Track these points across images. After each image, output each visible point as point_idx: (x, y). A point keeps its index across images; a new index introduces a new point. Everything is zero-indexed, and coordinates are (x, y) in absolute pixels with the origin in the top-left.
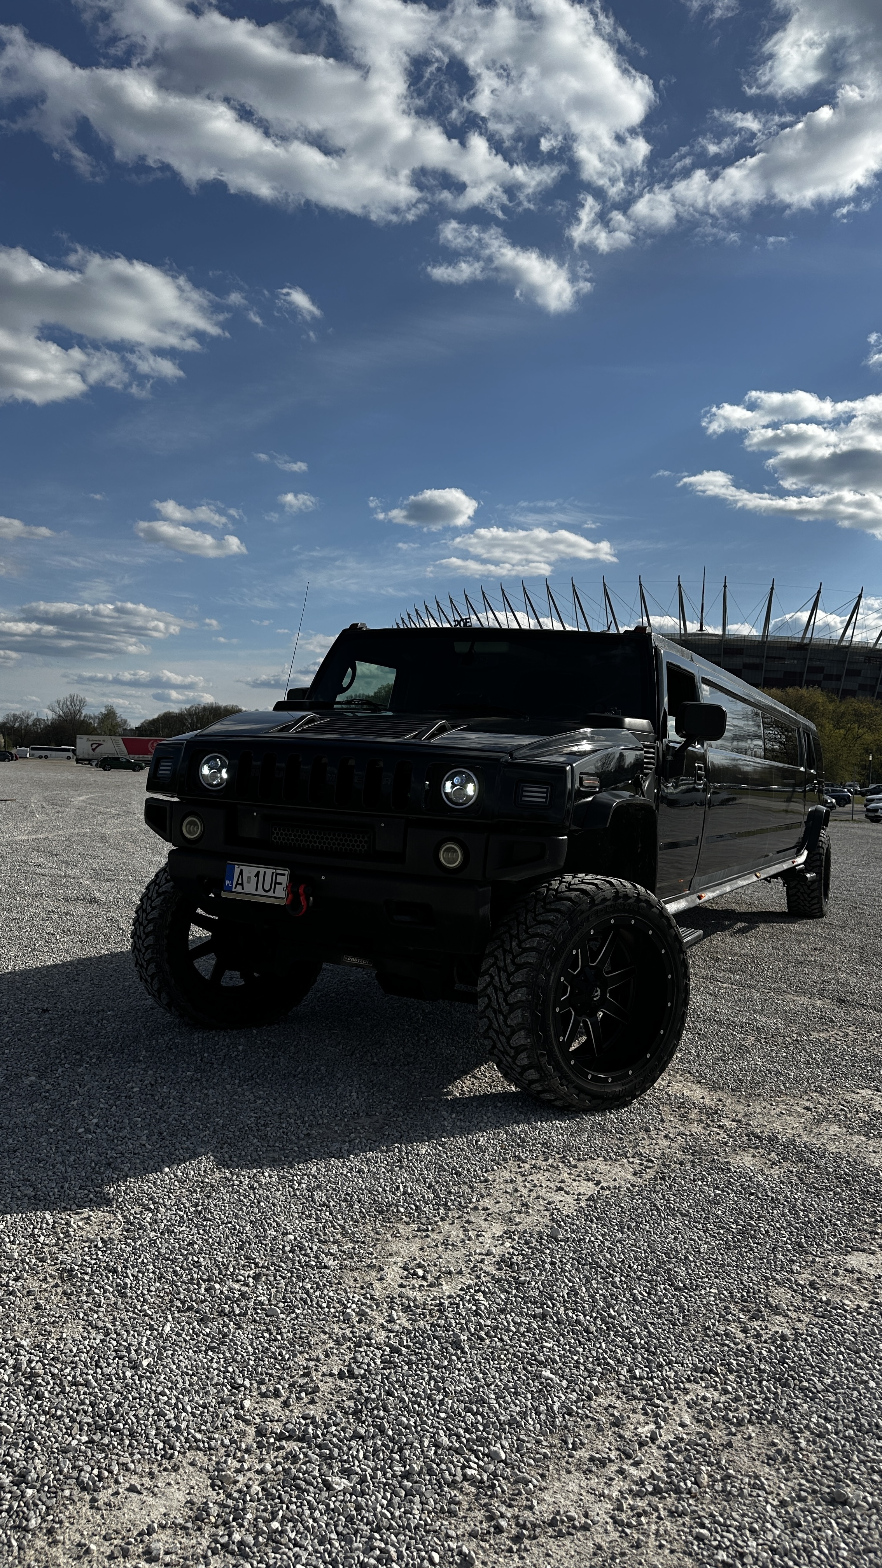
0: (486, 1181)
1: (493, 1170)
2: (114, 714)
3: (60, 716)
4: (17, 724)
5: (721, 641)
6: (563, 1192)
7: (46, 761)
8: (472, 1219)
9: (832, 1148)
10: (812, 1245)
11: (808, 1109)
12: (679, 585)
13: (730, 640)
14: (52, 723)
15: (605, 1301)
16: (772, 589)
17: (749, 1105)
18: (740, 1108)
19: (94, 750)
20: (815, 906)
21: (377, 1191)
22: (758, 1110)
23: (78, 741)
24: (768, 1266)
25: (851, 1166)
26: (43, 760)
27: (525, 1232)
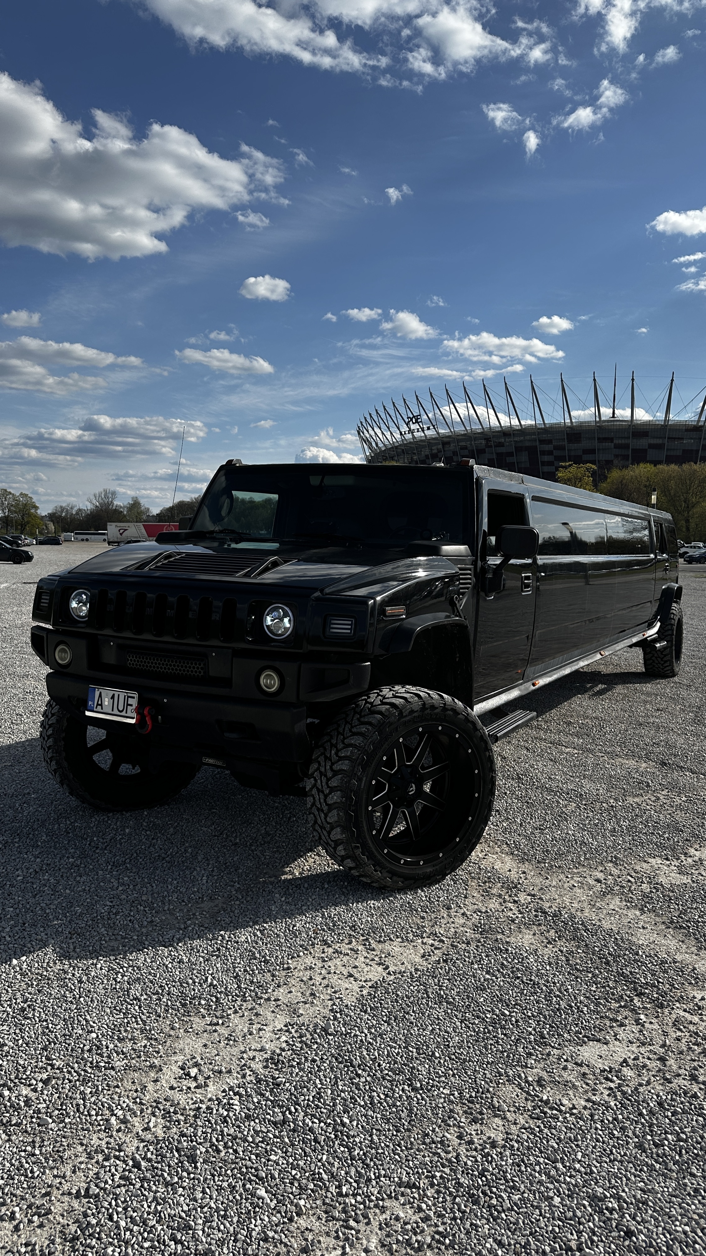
0: (289, 968)
1: (299, 956)
2: (139, 504)
3: (97, 506)
4: (64, 514)
5: (630, 425)
6: (352, 979)
7: (87, 543)
8: (260, 1010)
9: (606, 925)
10: (553, 1035)
11: (598, 881)
12: (595, 380)
13: (638, 424)
14: (91, 512)
15: (344, 1105)
16: (672, 380)
17: (547, 878)
18: (538, 880)
19: (121, 534)
20: (667, 668)
21: (187, 983)
22: (554, 883)
23: (109, 527)
24: (506, 1059)
25: (617, 945)
26: (85, 543)
27: (303, 1024)
